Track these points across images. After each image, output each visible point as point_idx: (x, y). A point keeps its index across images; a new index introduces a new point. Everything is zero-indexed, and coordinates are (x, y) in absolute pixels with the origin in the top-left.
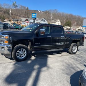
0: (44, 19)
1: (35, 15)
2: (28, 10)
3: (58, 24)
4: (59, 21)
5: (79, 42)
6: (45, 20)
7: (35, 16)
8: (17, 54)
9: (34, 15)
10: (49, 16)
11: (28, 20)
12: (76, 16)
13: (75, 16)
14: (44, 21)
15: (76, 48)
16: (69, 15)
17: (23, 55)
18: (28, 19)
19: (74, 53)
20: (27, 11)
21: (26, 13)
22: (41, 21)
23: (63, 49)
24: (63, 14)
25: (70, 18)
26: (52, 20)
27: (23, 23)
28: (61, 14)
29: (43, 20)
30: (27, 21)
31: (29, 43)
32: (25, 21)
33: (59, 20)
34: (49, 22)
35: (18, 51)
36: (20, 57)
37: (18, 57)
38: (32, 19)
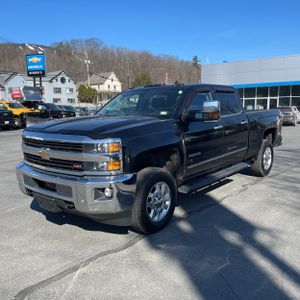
0: (63, 75)
1: (40, 59)
3: (112, 89)
4: (115, 78)
6: (67, 78)
8: (148, 204)
9: (35, 59)
13: (158, 57)
14: (63, 80)
15: (270, 156)
16: (141, 57)
17: (162, 205)
19: (267, 172)
24: (119, 53)
25: (143, 66)
26: (91, 74)
28: (113, 54)
29: (59, 79)
33: (113, 75)
34: (82, 83)
35: (151, 195)
36: (155, 214)
37: (151, 215)
38: (29, 75)
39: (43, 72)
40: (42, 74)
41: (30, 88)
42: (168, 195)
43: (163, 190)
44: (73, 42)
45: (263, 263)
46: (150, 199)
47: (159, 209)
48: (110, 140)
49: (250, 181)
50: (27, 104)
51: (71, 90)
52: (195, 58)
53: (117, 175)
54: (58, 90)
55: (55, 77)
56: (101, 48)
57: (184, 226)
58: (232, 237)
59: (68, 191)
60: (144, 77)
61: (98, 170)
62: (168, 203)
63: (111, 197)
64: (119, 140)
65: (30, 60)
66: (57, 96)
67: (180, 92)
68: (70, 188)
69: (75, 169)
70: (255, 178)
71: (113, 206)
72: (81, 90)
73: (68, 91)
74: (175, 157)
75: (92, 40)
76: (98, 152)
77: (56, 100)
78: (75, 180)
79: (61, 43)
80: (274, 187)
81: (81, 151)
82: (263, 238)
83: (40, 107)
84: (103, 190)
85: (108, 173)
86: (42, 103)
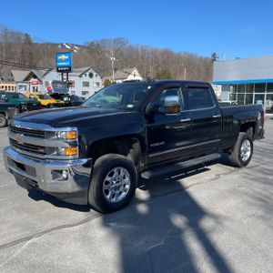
0: (91, 71)
1: (67, 57)
2: (31, 44)
4: (137, 73)
5: (251, 128)
6: (95, 74)
7: (66, 60)
8: (105, 187)
9: (63, 57)
10: (100, 59)
11: (35, 77)
12: (183, 54)
13: (179, 55)
14: (91, 75)
15: (249, 148)
16: (162, 54)
17: (122, 188)
18: (35, 72)
19: (245, 164)
20: (28, 46)
21: (23, 52)
22: (80, 76)
23: (219, 156)
24: (143, 51)
25: (164, 62)
26: (116, 70)
27: (20, 86)
29: (88, 73)
30: (32, 79)
31: (134, 146)
32: (27, 79)
33: (135, 71)
34: (107, 78)
35: (108, 179)
36: (113, 196)
37: (108, 197)
38: (58, 71)
39: (70, 68)
40: (69, 70)
41: (58, 82)
42: (127, 179)
43: (122, 174)
44: (103, 41)
45: (194, 246)
46: (107, 183)
47: (117, 192)
48: (69, 129)
49: (226, 171)
50: (55, 96)
51: (98, 84)
52: (214, 55)
53: (74, 159)
54: (86, 84)
55: (84, 73)
56: (127, 46)
57: (142, 208)
58: (179, 221)
59: (33, 171)
60: (164, 72)
61: (58, 154)
62: (127, 187)
63: (67, 179)
64: (76, 129)
65: (59, 58)
66: (86, 89)
67: (149, 88)
68: (34, 169)
69: (41, 153)
70: (233, 168)
71: (70, 186)
72: (107, 83)
73: (95, 85)
74: (137, 146)
75: (119, 39)
76: (58, 139)
77: (84, 93)
78: (39, 162)
79: (92, 43)
80: (246, 177)
81: (43, 137)
82: (207, 224)
83: (65, 99)
84: (61, 172)
85: (66, 158)
86: (68, 96)
